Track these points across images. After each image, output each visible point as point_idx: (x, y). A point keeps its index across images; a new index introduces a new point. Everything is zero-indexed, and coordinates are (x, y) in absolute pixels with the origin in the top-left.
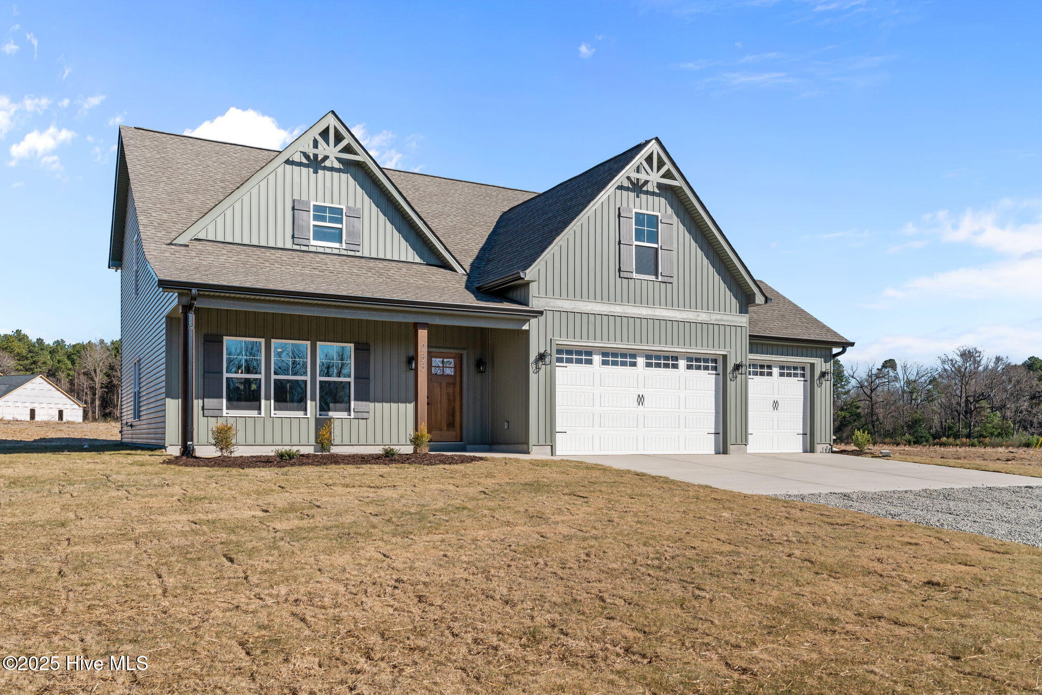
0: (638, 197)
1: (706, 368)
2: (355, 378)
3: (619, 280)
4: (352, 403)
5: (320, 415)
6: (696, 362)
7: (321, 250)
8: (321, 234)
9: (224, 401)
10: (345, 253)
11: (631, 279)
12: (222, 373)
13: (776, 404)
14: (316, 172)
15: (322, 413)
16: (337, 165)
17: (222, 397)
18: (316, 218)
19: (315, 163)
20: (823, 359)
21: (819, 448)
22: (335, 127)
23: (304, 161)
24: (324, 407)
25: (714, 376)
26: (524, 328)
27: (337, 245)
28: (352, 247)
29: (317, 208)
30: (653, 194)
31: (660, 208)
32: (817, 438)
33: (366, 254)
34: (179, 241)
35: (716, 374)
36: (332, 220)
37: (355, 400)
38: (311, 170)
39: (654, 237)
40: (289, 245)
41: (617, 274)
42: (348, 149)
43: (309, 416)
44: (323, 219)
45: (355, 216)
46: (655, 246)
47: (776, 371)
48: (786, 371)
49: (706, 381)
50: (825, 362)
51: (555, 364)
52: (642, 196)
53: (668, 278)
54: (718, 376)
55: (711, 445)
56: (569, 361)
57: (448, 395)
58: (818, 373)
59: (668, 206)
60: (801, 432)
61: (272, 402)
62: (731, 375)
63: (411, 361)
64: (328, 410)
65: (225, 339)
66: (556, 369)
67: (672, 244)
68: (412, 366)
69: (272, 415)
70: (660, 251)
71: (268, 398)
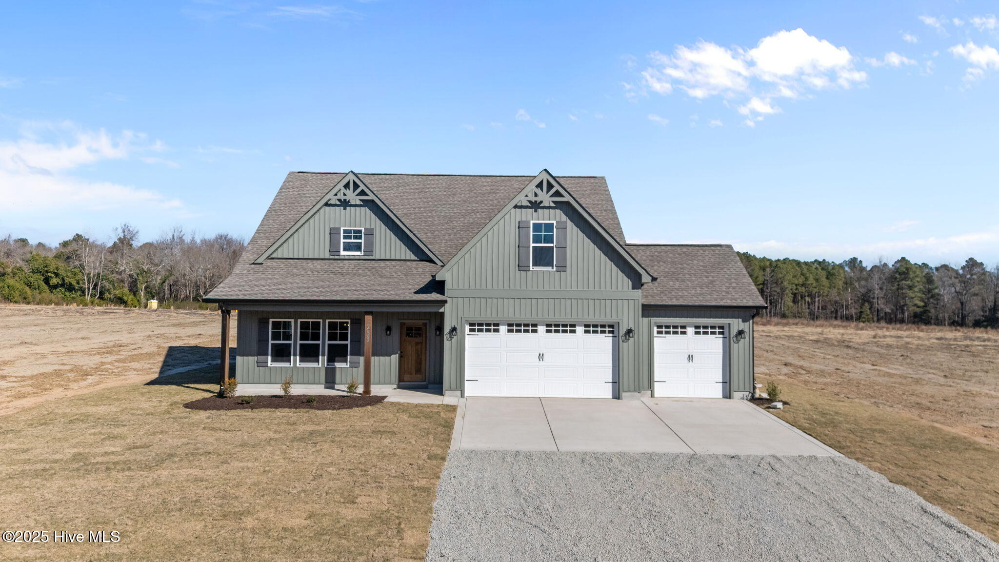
0: (536, 211)
1: (603, 332)
2: (351, 341)
3: (518, 273)
4: (349, 357)
5: (328, 365)
6: (591, 328)
7: (352, 257)
8: (347, 247)
9: (269, 358)
10: (364, 258)
11: (529, 271)
12: (268, 341)
13: (690, 358)
14: (345, 209)
15: (329, 363)
16: (359, 203)
17: (268, 355)
18: (345, 238)
19: (345, 204)
20: (740, 320)
21: (737, 395)
22: (354, 181)
23: (338, 203)
24: (331, 360)
25: (611, 338)
26: (440, 311)
27: (358, 253)
28: (368, 254)
29: (345, 231)
30: (549, 208)
31: (554, 218)
32: (735, 385)
33: (378, 257)
34: (259, 261)
35: (612, 336)
36: (356, 238)
37: (351, 354)
38: (342, 208)
39: (549, 239)
40: (327, 256)
41: (517, 268)
42: (363, 193)
43: (320, 366)
44: (350, 238)
45: (370, 233)
46: (551, 245)
47: (690, 330)
48: (699, 330)
49: (605, 342)
50: (744, 321)
51: (466, 333)
52: (539, 210)
53: (562, 268)
54: (614, 338)
55: (607, 392)
56: (480, 330)
57: (417, 350)
58: (734, 331)
59: (563, 215)
60: (721, 381)
61: (298, 358)
62: (624, 338)
63: (389, 329)
64: (334, 361)
65: (271, 320)
66: (467, 337)
67: (566, 243)
68: (388, 333)
69: (298, 365)
70: (555, 249)
71: (295, 355)
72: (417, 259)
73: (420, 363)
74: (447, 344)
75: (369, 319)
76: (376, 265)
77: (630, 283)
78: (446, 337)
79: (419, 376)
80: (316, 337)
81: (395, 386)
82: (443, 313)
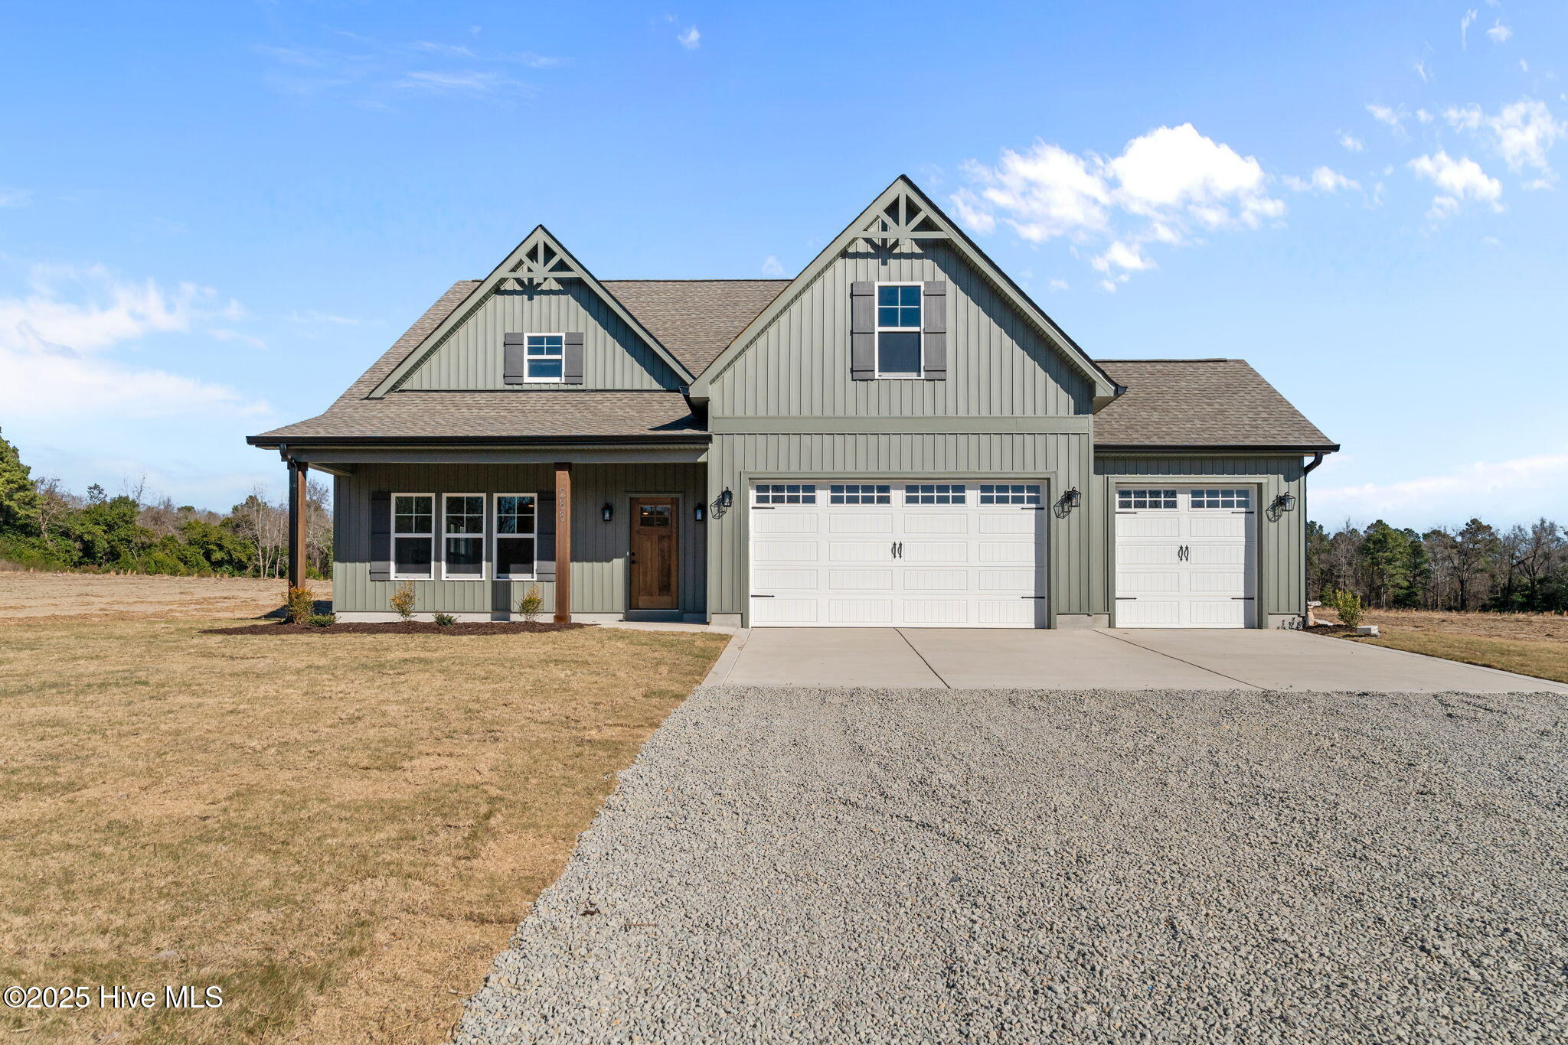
0: (884, 263)
1: (1017, 500)
2: (538, 533)
3: (851, 384)
4: (535, 563)
5: (498, 578)
6: (996, 491)
7: (544, 387)
8: (537, 369)
9: (393, 564)
10: (565, 387)
11: (872, 380)
12: (390, 533)
13: (1184, 552)
14: (531, 299)
15: (500, 575)
16: (556, 286)
17: (388, 559)
18: (531, 351)
19: (530, 289)
20: (1281, 477)
21: (1273, 621)
22: (545, 244)
23: (518, 288)
24: (503, 568)
25: (1034, 511)
26: (699, 460)
27: (556, 380)
28: (573, 380)
29: (532, 340)
30: (911, 256)
31: (923, 274)
32: (1270, 602)
33: (591, 387)
34: (376, 394)
35: (1036, 509)
36: (550, 351)
37: (539, 559)
38: (526, 297)
39: (912, 318)
40: (500, 385)
41: (849, 375)
42: (562, 266)
43: (484, 579)
44: (540, 351)
45: (576, 342)
46: (916, 329)
47: (1184, 500)
48: (1202, 498)
49: (1020, 520)
50: (1287, 480)
51: (751, 506)
52: (892, 262)
53: (937, 374)
54: (1039, 511)
55: (1025, 615)
56: (778, 500)
57: (662, 550)
58: (1269, 499)
59: (938, 269)
60: (1242, 595)
61: (444, 564)
62: (1059, 509)
63: (608, 507)
64: (508, 572)
65: (394, 496)
66: (752, 512)
67: (945, 324)
68: (607, 516)
69: (444, 578)
70: (923, 336)
71: (438, 559)
72: (662, 388)
73: (669, 575)
74: (713, 524)
75: (563, 479)
76: (587, 398)
77: (1072, 402)
78: (712, 511)
79: (666, 599)
80: (475, 526)
81: (621, 617)
82: (705, 465)
